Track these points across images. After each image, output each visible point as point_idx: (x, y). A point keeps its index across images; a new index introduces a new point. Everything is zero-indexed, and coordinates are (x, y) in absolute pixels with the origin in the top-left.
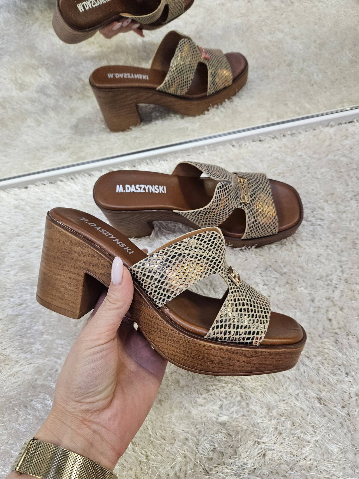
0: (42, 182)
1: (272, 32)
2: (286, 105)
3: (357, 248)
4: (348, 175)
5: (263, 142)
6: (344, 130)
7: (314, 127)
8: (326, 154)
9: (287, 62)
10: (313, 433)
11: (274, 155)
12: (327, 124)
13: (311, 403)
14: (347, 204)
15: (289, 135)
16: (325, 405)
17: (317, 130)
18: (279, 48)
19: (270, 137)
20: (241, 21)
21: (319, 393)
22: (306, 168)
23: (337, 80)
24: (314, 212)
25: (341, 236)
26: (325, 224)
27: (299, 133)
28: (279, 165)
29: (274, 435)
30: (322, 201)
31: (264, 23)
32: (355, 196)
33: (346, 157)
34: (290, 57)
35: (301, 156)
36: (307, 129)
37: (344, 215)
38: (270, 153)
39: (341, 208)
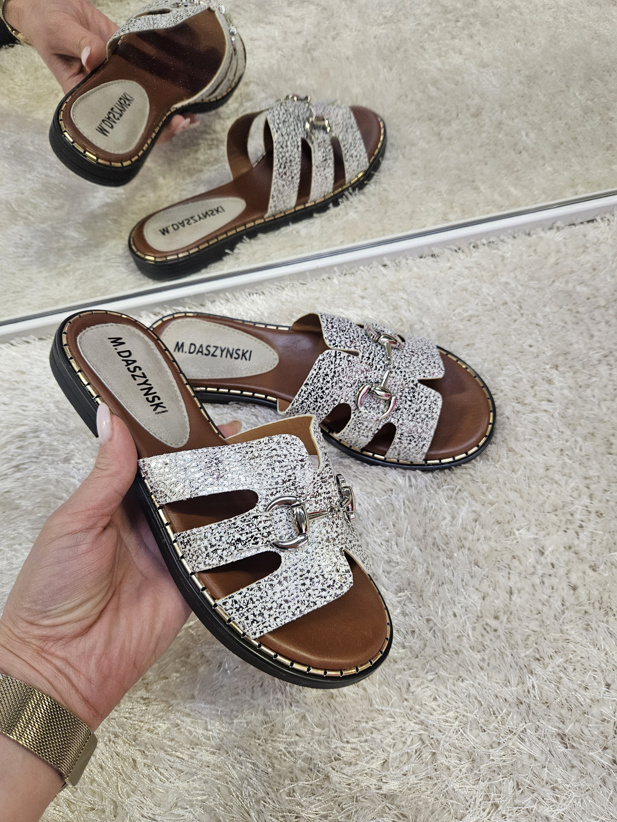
0: (24, 339)
1: (443, 54)
2: (476, 189)
3: (613, 451)
4: (592, 319)
5: (438, 259)
6: (580, 237)
7: (527, 232)
8: (552, 280)
9: (473, 110)
10: (555, 801)
11: (459, 283)
12: (551, 225)
13: (547, 745)
14: (594, 372)
15: (484, 245)
16: (573, 747)
17: (534, 236)
18: (457, 84)
19: (451, 250)
20: (384, 31)
21: (561, 725)
22: (516, 306)
23: (562, 143)
24: (536, 388)
25: (585, 432)
26: (555, 409)
27: (503, 241)
28: (468, 302)
29: (484, 810)
30: (548, 367)
31: (426, 35)
32: (606, 356)
33: (586, 285)
34: (477, 100)
35: (507, 283)
36: (516, 235)
37: (589, 392)
38: (452, 279)
39: (582, 379)
